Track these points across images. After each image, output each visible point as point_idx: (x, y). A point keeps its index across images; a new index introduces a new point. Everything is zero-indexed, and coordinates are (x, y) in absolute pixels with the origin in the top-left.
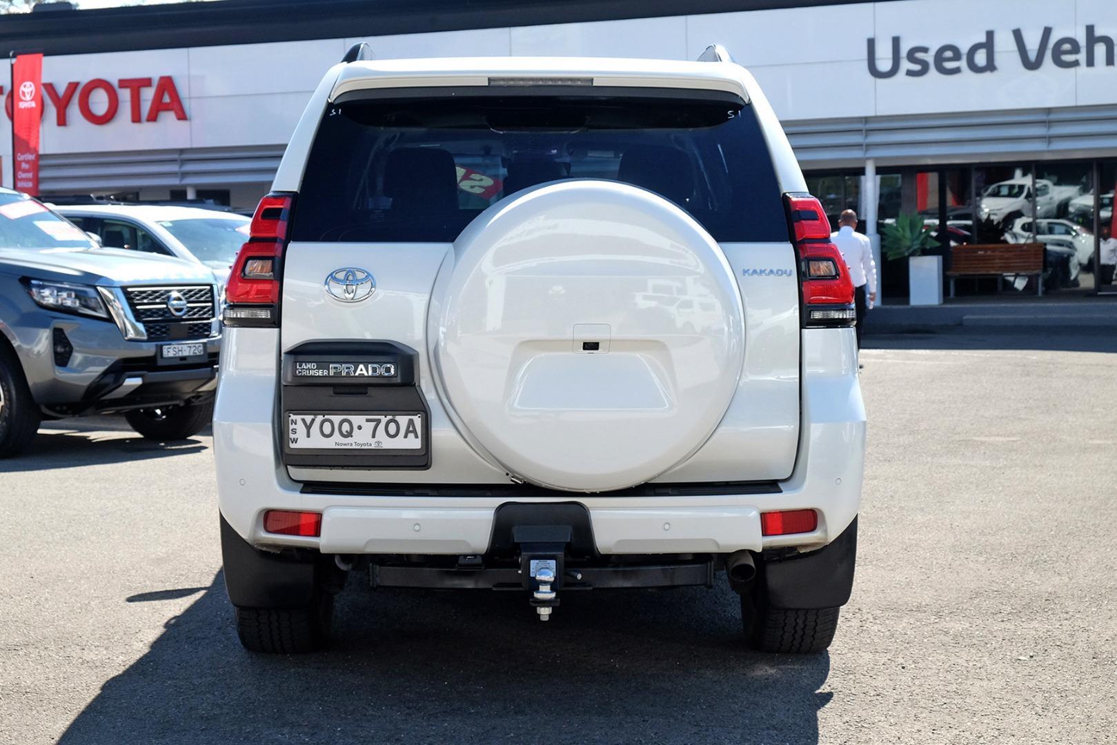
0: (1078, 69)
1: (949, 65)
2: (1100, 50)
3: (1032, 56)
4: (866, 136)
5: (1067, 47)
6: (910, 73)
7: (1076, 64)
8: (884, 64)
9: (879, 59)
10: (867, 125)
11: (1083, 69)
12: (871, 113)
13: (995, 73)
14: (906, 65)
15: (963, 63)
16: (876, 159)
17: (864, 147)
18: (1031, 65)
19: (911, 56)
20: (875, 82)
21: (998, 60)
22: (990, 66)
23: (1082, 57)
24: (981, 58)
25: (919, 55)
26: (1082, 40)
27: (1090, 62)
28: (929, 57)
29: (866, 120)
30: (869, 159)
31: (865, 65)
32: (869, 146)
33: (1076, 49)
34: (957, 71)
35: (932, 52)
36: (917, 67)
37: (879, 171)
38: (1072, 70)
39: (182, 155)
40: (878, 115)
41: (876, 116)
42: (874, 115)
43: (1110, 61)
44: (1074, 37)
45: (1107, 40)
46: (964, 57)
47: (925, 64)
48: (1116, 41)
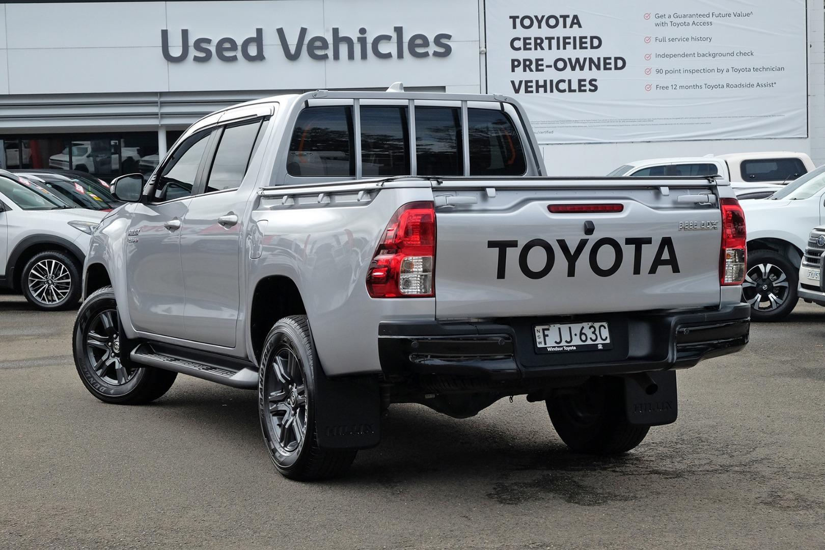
0: (327, 61)
4: (161, 107)
6: (196, 59)
7: (325, 57)
8: (176, 52)
10: (162, 98)
11: (331, 61)
12: (165, 89)
13: (264, 62)
14: (193, 53)
16: (166, 126)
17: (159, 115)
19: (198, 46)
20: (169, 65)
22: (260, 57)
25: (204, 45)
27: (336, 57)
30: (161, 126)
31: (160, 50)
32: (163, 116)
36: (202, 55)
38: (323, 62)
40: (170, 91)
41: (169, 92)
42: (167, 91)
43: (351, 56)
44: (323, 36)
45: (348, 40)
46: (240, 48)
47: (208, 53)
48: (355, 40)
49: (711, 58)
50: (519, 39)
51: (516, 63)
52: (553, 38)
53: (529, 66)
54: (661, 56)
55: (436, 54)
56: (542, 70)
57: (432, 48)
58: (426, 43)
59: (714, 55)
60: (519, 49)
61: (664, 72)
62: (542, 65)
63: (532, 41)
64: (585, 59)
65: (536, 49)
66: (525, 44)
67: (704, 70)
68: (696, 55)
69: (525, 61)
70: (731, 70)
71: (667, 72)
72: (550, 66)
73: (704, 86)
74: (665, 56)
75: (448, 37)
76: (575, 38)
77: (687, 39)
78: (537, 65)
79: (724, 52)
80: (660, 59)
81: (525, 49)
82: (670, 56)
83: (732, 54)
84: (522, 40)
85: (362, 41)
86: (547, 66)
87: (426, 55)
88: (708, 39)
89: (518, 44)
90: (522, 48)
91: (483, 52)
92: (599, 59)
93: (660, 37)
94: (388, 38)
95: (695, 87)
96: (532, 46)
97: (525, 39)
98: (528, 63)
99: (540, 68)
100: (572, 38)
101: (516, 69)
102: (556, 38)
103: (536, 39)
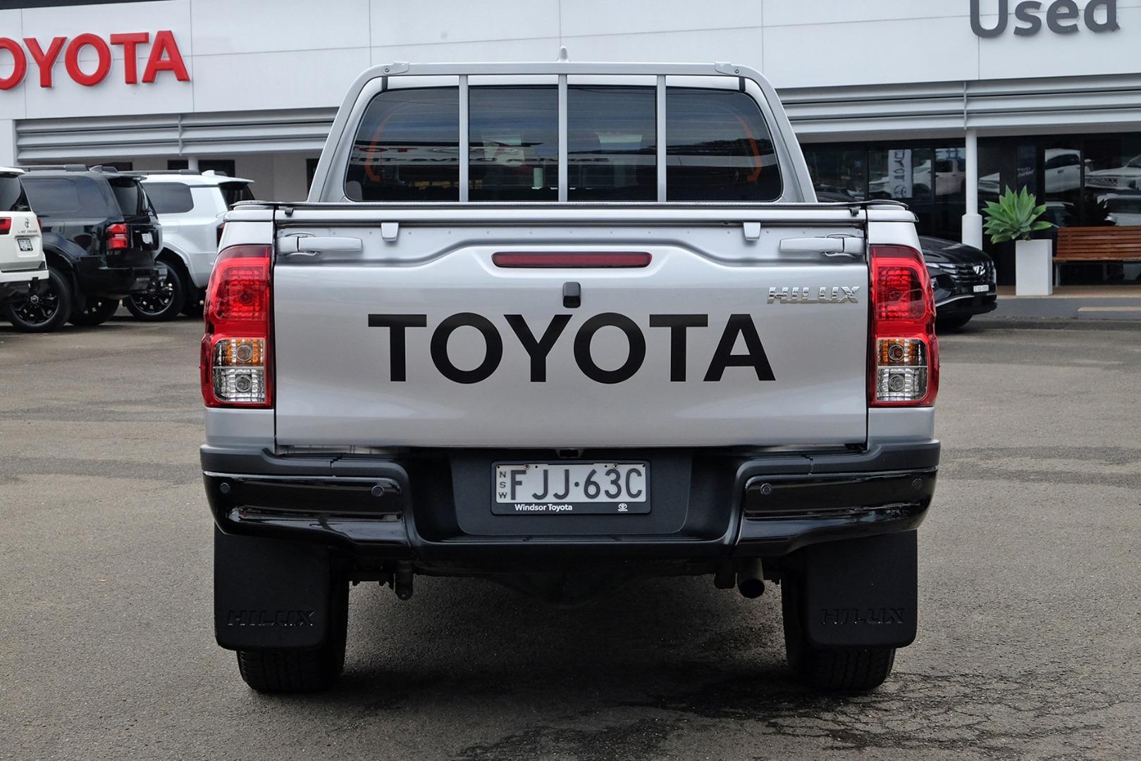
4: (968, 102)
6: (1019, 32)
8: (989, 23)
10: (967, 90)
12: (973, 76)
13: (1118, 32)
14: (1014, 22)
16: (978, 129)
17: (965, 114)
19: (1021, 12)
20: (979, 41)
21: (1121, 19)
22: (1112, 26)
25: (1031, 12)
29: (969, 84)
30: (969, 129)
31: (968, 21)
32: (971, 114)
36: (1027, 25)
39: (185, 120)
40: (981, 78)
41: (979, 80)
42: (977, 79)
46: (1082, 14)
47: (1036, 22)
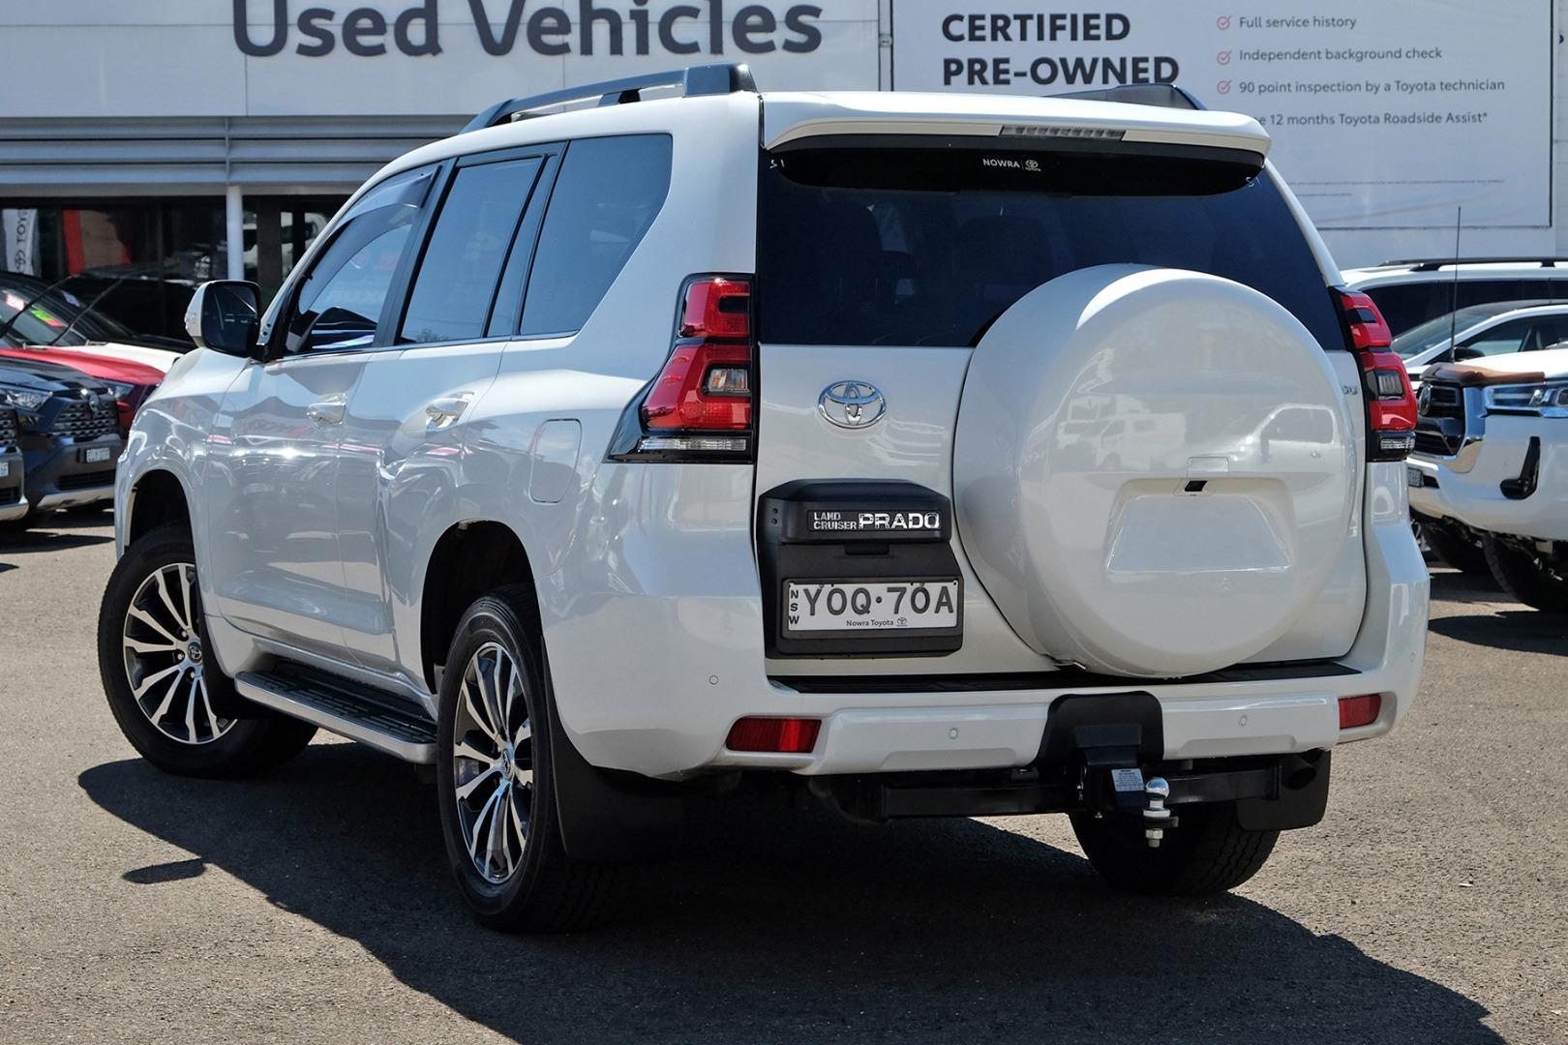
0: (567, 56)
1: (366, 41)
2: (601, 30)
3: (498, 34)
4: (231, 147)
5: (550, 22)
6: (303, 50)
7: (564, 49)
8: (262, 34)
9: (250, 25)
10: (230, 130)
11: (575, 56)
12: (238, 111)
13: (439, 56)
14: (296, 37)
15: (388, 39)
16: (243, 185)
17: (228, 164)
18: (497, 47)
19: (305, 24)
20: (246, 60)
21: (444, 37)
22: (432, 47)
23: (573, 39)
24: (417, 32)
25: (318, 22)
26: (574, 14)
27: (587, 48)
28: (335, 27)
29: (231, 121)
30: (233, 184)
31: (230, 32)
32: (235, 164)
33: (564, 27)
34: (379, 50)
35: (340, 19)
36: (315, 42)
37: (250, 203)
38: (558, 59)
40: (250, 114)
41: (247, 117)
42: (244, 114)
43: (616, 48)
44: (561, 8)
45: (611, 16)
46: (391, 30)
47: (328, 38)
48: (625, 17)
49: (1353, 61)
50: (960, 18)
51: (953, 67)
52: (1030, 17)
53: (980, 73)
54: (1251, 57)
55: (789, 46)
56: (1007, 82)
57: (782, 34)
58: (769, 25)
59: (1360, 57)
60: (960, 38)
61: (1257, 89)
62: (1006, 72)
63: (987, 23)
64: (1095, 61)
65: (994, 38)
66: (973, 28)
67: (1339, 85)
68: (1323, 55)
69: (972, 62)
70: (1394, 86)
71: (1262, 89)
72: (1024, 74)
73: (1338, 119)
74: (1259, 56)
75: (815, 12)
76: (1074, 18)
77: (1305, 23)
78: (997, 72)
79: (1381, 50)
80: (1248, 62)
81: (973, 38)
82: (1269, 57)
83: (1398, 54)
84: (966, 20)
85: (640, 18)
86: (1017, 74)
87: (769, 47)
88: (1349, 22)
89: (956, 28)
90: (967, 36)
91: (885, 44)
92: (1123, 61)
93: (1250, 18)
94: (693, 12)
95: (1320, 121)
96: (987, 33)
97: (973, 18)
98: (977, 67)
99: (1002, 77)
100: (1069, 18)
101: (953, 79)
102: (1035, 18)
103: (995, 18)
